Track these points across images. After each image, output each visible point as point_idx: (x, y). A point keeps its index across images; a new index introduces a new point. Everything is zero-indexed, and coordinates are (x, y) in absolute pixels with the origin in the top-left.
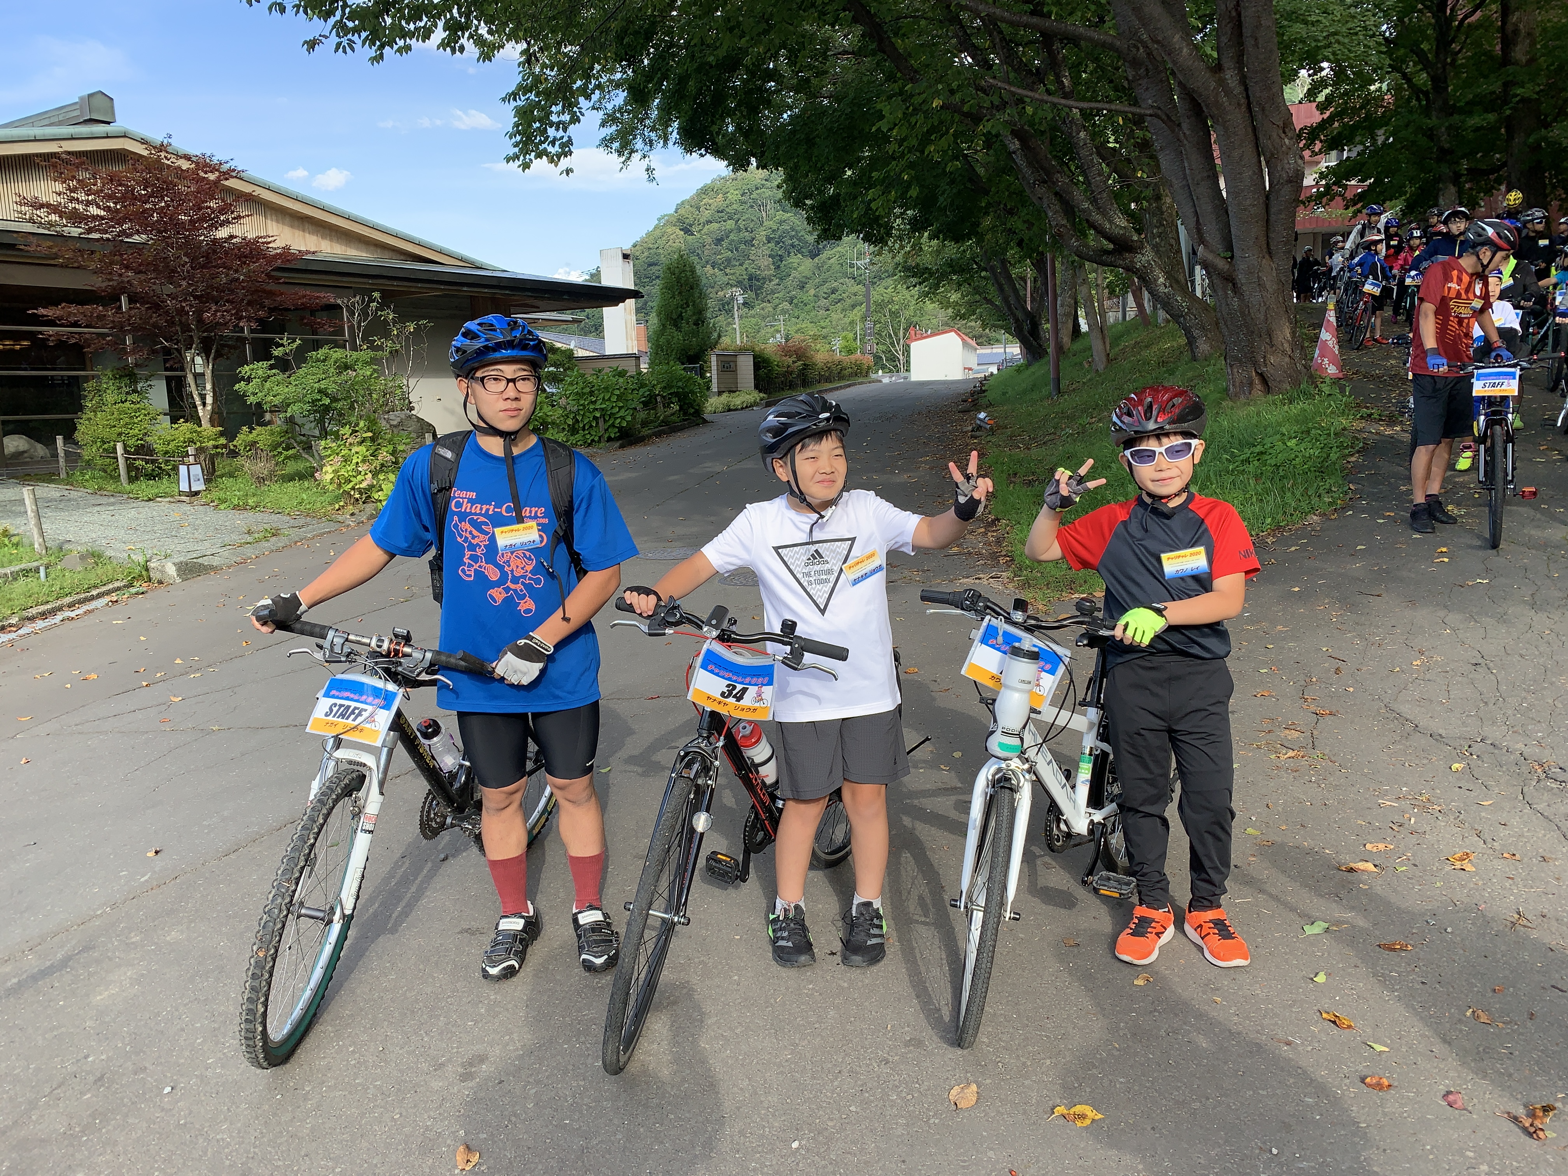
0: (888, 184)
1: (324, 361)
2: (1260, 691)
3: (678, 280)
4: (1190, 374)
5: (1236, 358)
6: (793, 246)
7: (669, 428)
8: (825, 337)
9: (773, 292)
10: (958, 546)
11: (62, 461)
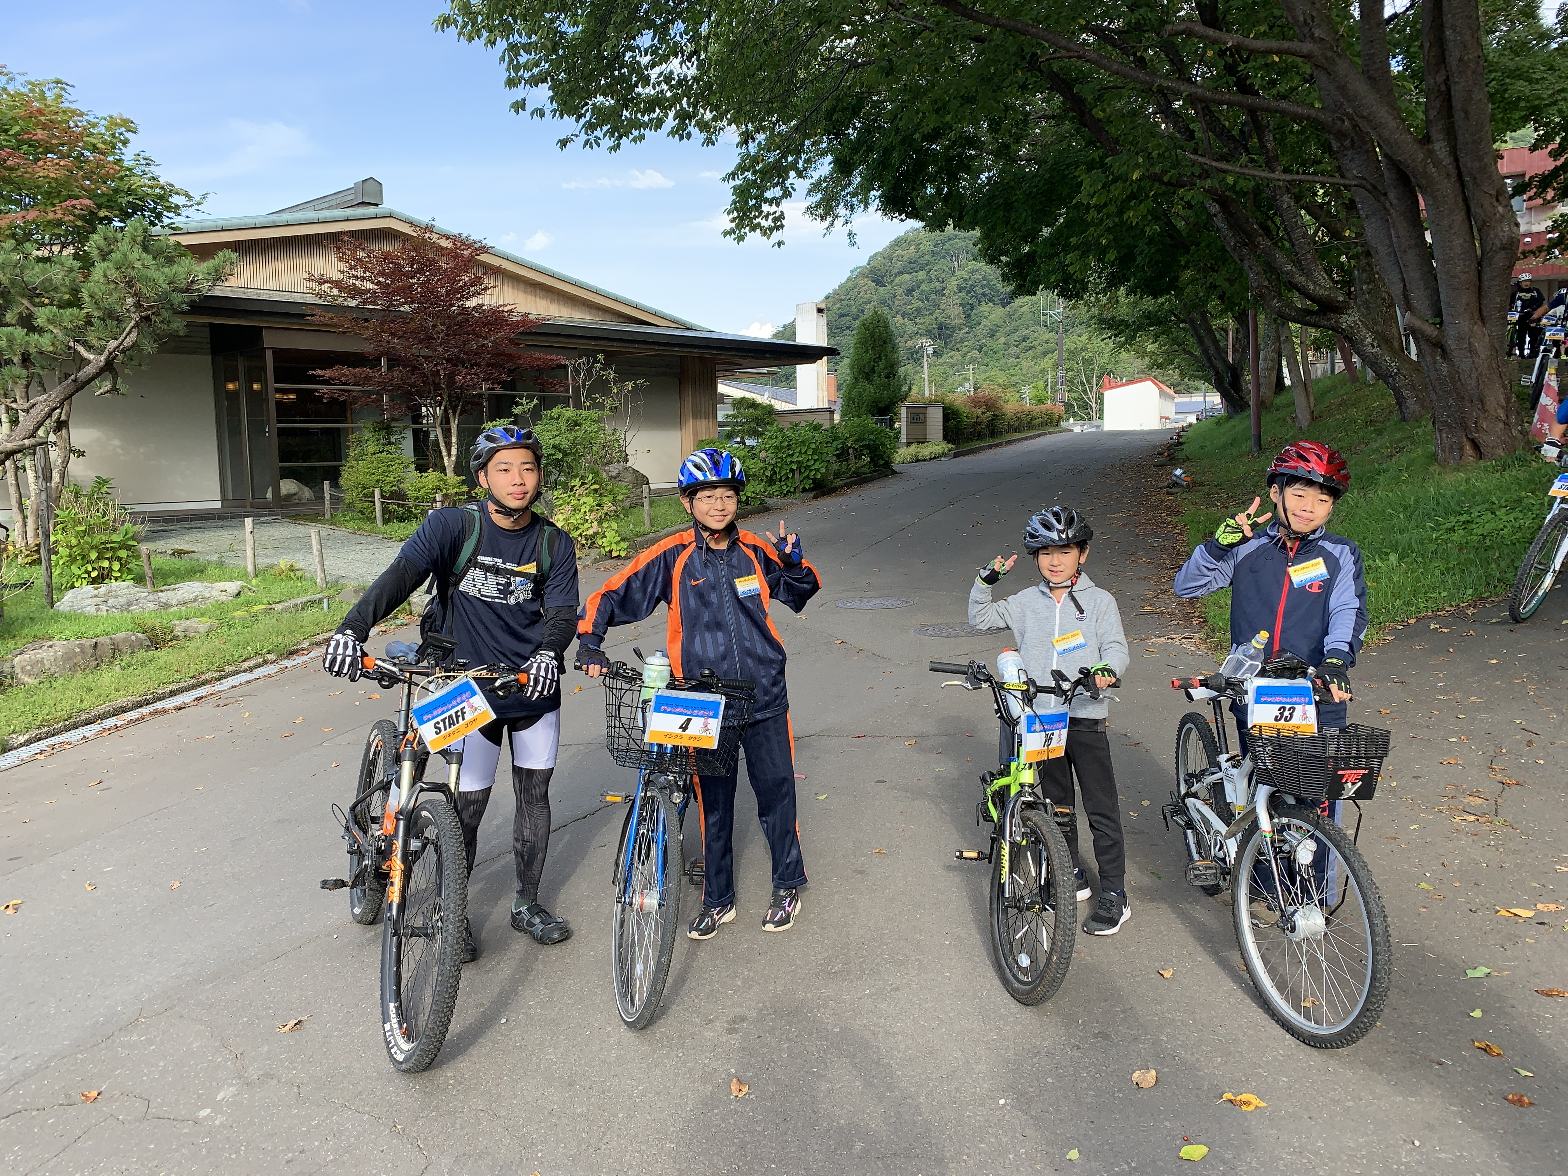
0: (1085, 250)
1: (558, 418)
2: (1446, 759)
3: (872, 335)
4: (1398, 436)
5: (1445, 423)
6: (984, 295)
7: (860, 480)
8: (1014, 385)
9: (962, 341)
10: (1150, 605)
11: (327, 503)
